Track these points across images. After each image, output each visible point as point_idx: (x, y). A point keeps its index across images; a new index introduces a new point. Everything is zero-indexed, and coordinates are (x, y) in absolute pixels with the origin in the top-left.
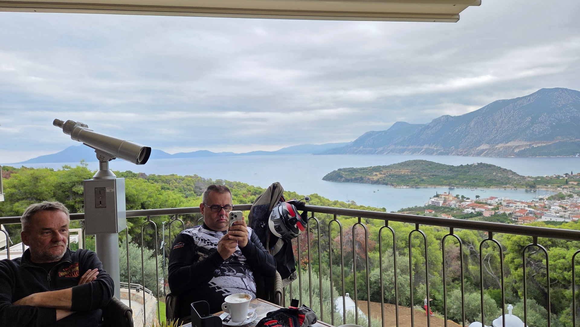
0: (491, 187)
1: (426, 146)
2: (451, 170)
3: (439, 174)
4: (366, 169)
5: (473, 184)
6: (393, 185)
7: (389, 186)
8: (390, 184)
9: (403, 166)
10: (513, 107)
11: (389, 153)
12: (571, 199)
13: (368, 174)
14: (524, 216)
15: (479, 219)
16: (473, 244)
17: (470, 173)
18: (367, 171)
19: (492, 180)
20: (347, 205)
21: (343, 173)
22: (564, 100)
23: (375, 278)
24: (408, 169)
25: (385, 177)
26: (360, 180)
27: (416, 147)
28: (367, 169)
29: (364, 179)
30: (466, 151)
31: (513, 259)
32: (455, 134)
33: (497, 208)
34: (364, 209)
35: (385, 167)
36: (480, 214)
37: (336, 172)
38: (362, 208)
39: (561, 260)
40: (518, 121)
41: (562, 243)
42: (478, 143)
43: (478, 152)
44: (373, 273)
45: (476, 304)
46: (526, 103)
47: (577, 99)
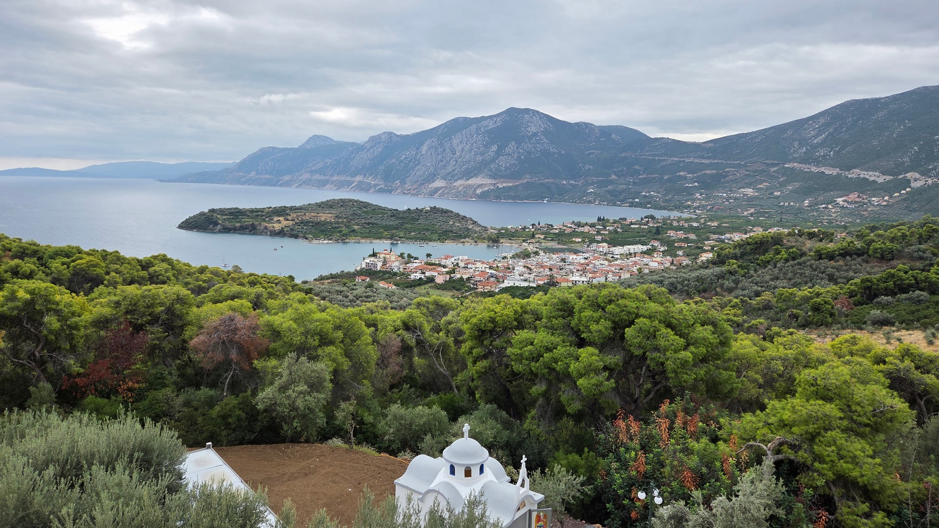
0: (447, 241)
1: (359, 178)
2: (395, 216)
3: (378, 222)
4: (262, 210)
5: (423, 236)
6: (306, 239)
7: (300, 240)
8: (302, 237)
9: (323, 208)
10: (477, 129)
11: (300, 185)
12: (537, 256)
13: (264, 220)
14: (484, 280)
15: (430, 287)
16: (420, 330)
17: (420, 222)
18: (264, 214)
19: (448, 231)
20: (225, 274)
21: (218, 216)
22: (534, 126)
23: (265, 405)
24: (331, 213)
25: (293, 224)
26: (252, 230)
27: (343, 178)
28: (263, 212)
29: (258, 227)
30: (416, 189)
31: (472, 348)
32: (401, 161)
33: (453, 271)
34: (256, 279)
35: (294, 209)
36: (431, 280)
37: (205, 215)
38: (252, 278)
39: (529, 347)
40: (482, 149)
41: (530, 323)
42: (432, 178)
43: (431, 191)
44: (261, 395)
45: (422, 421)
46: (491, 125)
47: (549, 126)
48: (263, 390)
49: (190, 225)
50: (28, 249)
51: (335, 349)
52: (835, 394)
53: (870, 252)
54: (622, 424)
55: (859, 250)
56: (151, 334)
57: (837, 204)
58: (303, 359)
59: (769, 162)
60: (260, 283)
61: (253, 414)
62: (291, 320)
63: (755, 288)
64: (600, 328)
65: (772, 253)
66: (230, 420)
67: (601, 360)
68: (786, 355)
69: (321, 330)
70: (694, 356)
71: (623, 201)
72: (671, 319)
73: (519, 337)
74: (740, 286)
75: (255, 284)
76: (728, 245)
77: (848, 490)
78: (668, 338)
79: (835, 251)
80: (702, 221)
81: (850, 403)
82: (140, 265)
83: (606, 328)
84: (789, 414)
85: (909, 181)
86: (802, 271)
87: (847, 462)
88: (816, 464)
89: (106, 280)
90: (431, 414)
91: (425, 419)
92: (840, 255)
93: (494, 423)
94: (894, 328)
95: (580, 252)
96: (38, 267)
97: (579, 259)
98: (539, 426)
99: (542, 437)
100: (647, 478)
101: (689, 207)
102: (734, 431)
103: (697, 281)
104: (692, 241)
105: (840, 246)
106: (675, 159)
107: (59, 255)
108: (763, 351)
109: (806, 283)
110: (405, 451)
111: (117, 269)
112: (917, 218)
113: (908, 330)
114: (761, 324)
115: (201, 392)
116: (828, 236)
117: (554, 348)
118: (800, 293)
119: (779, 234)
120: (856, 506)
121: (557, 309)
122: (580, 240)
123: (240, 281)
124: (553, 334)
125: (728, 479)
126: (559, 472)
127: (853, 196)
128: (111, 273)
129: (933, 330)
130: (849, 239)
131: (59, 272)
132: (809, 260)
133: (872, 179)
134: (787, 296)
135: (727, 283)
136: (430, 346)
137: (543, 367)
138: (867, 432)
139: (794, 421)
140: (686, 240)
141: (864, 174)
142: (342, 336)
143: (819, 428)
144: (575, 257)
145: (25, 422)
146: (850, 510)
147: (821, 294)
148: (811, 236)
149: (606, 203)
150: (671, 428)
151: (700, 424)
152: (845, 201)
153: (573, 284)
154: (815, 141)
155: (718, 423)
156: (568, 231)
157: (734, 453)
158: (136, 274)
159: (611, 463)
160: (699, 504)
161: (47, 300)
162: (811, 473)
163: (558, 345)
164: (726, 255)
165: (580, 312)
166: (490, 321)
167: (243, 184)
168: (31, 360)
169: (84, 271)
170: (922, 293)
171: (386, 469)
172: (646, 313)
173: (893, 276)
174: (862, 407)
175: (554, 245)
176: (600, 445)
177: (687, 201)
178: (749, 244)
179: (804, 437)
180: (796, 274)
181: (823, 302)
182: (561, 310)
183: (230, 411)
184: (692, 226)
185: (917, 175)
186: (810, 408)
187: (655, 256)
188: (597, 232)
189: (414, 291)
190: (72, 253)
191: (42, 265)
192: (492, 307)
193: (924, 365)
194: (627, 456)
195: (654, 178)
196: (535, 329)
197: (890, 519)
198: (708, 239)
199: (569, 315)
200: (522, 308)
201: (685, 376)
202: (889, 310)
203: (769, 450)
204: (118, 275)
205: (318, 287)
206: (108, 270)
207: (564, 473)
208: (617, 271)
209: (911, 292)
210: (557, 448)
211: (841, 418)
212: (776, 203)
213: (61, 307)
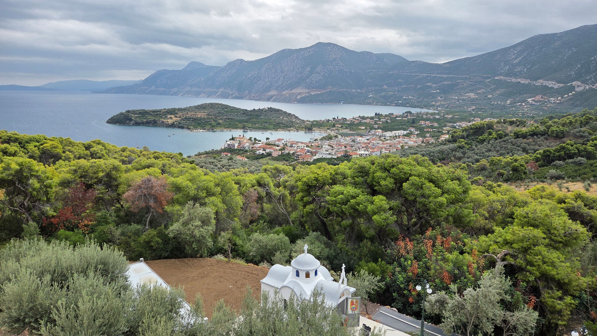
0: (279, 130)
1: (221, 90)
2: (245, 114)
3: (234, 118)
4: (160, 111)
5: (264, 127)
6: (189, 129)
8: (186, 128)
9: (199, 109)
10: (297, 56)
11: (184, 94)
12: (336, 139)
13: (161, 117)
14: (303, 154)
15: (269, 159)
16: (268, 186)
17: (261, 117)
19: (280, 123)
20: (139, 152)
21: (132, 115)
22: (334, 54)
23: (174, 234)
24: (204, 112)
25: (180, 120)
26: (154, 124)
27: (211, 90)
28: (160, 112)
29: (158, 122)
30: (258, 96)
31: (303, 197)
32: (249, 78)
33: (283, 149)
34: (159, 155)
35: (180, 110)
36: (269, 154)
37: (123, 114)
38: (156, 154)
39: (341, 196)
40: (300, 70)
41: (340, 181)
42: (268, 89)
43: (268, 97)
44: (171, 228)
45: (273, 243)
46: (306, 54)
47: (343, 54)
48: (172, 225)
49: (114, 121)
50: (12, 137)
51: (216, 199)
52: (540, 223)
53: (549, 133)
54: (402, 244)
55: (542, 132)
56: (97, 190)
57: (528, 102)
58: (197, 205)
59: (485, 76)
60: (161, 158)
61: (166, 239)
62: (188, 180)
63: (476, 157)
64: (387, 183)
65: (487, 134)
66: (152, 244)
67: (388, 204)
68: (503, 198)
69: (207, 187)
70: (447, 200)
71: (391, 102)
72: (433, 177)
73: (334, 189)
74: (466, 155)
75: (158, 158)
76: (458, 130)
77: (548, 283)
78: (430, 188)
79: (527, 132)
80: (442, 114)
81: (550, 228)
82: (84, 147)
83: (390, 183)
84: (511, 236)
85: (574, 87)
86: (506, 146)
87: (548, 266)
88: (528, 267)
89: (63, 156)
90: (279, 239)
91: (275, 242)
92: (530, 135)
93: (319, 244)
94: (564, 181)
95: (364, 135)
96: (19, 149)
97: (363, 140)
98: (347, 245)
99: (349, 252)
100: (419, 277)
101: (433, 106)
102: (475, 247)
103: (439, 153)
104: (436, 128)
105: (530, 129)
106: (425, 75)
107: (32, 141)
108: (488, 196)
109: (508, 153)
110: (263, 262)
111: (70, 149)
112: (579, 111)
113: (573, 182)
114: (480, 179)
115: (132, 226)
116: (522, 123)
117: (357, 196)
118: (504, 160)
119: (491, 122)
120: (553, 293)
121: (358, 171)
122: (364, 128)
123: (148, 156)
124: (356, 188)
125: (472, 277)
126: (364, 274)
127: (538, 97)
128: (66, 152)
129: (589, 182)
130: (536, 125)
131: (33, 151)
132: (510, 139)
133: (550, 86)
134: (496, 162)
135: (458, 154)
136: (275, 197)
137: (350, 208)
138: (560, 246)
139: (514, 240)
140: (432, 127)
141: (546, 83)
142: (220, 191)
143: (530, 244)
144: (361, 139)
145: (24, 247)
146: (549, 295)
147: (518, 160)
148: (512, 123)
149: (380, 104)
150: (434, 246)
151: (452, 243)
152: (533, 100)
153: (360, 156)
154: (515, 62)
155: (463, 242)
156: (356, 122)
157: (475, 261)
158: (82, 152)
159: (395, 268)
160: (455, 293)
161: (31, 170)
162: (525, 273)
163: (359, 194)
164: (457, 136)
165: (374, 173)
166: (314, 180)
167: (147, 94)
168: (22, 208)
169: (49, 150)
170: (582, 158)
171: (253, 274)
172: (416, 173)
173: (563, 148)
174: (558, 231)
175: (347, 131)
176: (388, 257)
177: (432, 102)
178: (471, 129)
179: (520, 250)
180: (502, 148)
181: (519, 165)
182: (360, 172)
183: (152, 238)
184: (435, 118)
185: (579, 83)
186: (524, 232)
187: (412, 137)
188: (375, 122)
189: (259, 162)
190: (40, 139)
191: (22, 147)
192: (315, 171)
193: (589, 204)
194: (406, 263)
195: (411, 87)
196: (344, 184)
197: (575, 301)
198: (445, 126)
199: (366, 175)
200: (334, 171)
201: (442, 213)
202: (561, 170)
203: (498, 258)
204: (70, 153)
205: (197, 160)
206: (64, 150)
207: (367, 275)
208: (388, 147)
209: (575, 158)
210: (360, 259)
211: (544, 238)
212: (489, 102)
213: (40, 173)
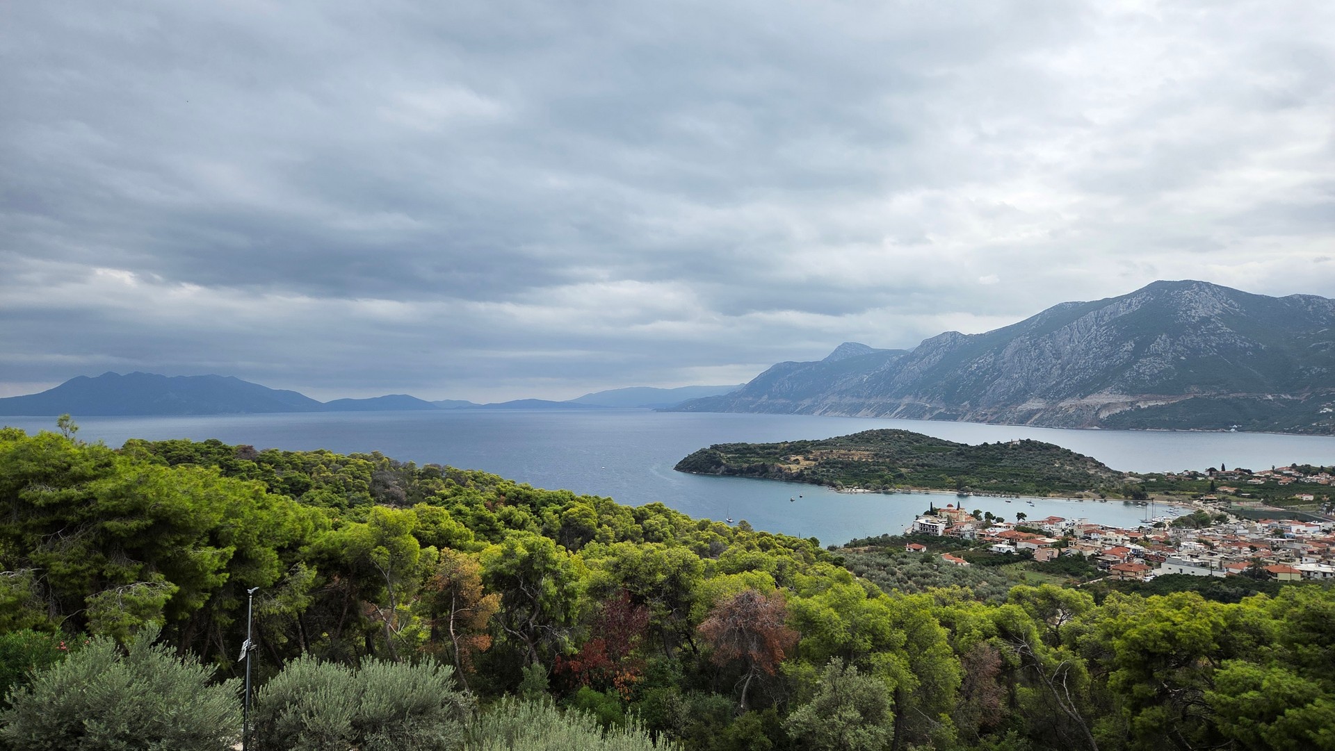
0: (1051, 495)
1: (907, 400)
2: (963, 454)
3: (936, 463)
4: (775, 446)
5: (1011, 489)
6: (834, 486)
7: (825, 488)
8: (827, 484)
9: (857, 442)
10: (1096, 318)
11: (825, 411)
12: (1223, 525)
13: (778, 460)
14: (1122, 561)
15: (1025, 567)
16: (1027, 640)
17: (1004, 463)
18: (778, 451)
19: (1053, 478)
20: (731, 532)
21: (722, 454)
22: (1203, 307)
23: (798, 732)
24: (868, 450)
25: (815, 466)
26: (763, 473)
27: (884, 401)
28: (776, 448)
29: (771, 469)
30: (996, 413)
31: (1130, 682)
32: (972, 373)
33: (1064, 543)
34: (769, 541)
35: (817, 444)
36: (1026, 555)
37: (706, 452)
38: (764, 539)
39: (1251, 693)
40: (1106, 349)
41: (1245, 649)
42: (1021, 396)
43: (1022, 416)
44: (793, 716)
46: (1123, 311)
47: (1231, 305)
48: (795, 709)
49: (688, 466)
50: (521, 494)
51: (896, 658)
56: (652, 610)
58: (853, 669)
60: (775, 547)
61: (781, 742)
62: (831, 606)
66: (752, 748)
69: (874, 626)
73: (1227, 672)
75: (768, 548)
82: (634, 517)
89: (597, 534)
95: (1312, 519)
96: (530, 516)
97: (1311, 531)
107: (552, 501)
111: (610, 520)
115: (712, 699)
117: (1306, 701)
121: (1305, 626)
122: (1311, 498)
123: (749, 543)
124: (1300, 674)
128: (604, 525)
131: (551, 522)
136: (1046, 669)
137: (1284, 734)
142: (906, 639)
144: (1302, 528)
145: (522, 715)
153: (1302, 576)
156: (1284, 481)
158: (629, 527)
161: (545, 559)
163: (1315, 696)
166: (1163, 637)
167: (753, 411)
168: (524, 632)
169: (576, 521)
175: (1257, 505)
182: (1312, 629)
183: (752, 734)
189: (999, 572)
190: (564, 499)
191: (534, 513)
192: (1165, 613)
196: (1260, 660)
200: (1226, 619)
204: (610, 528)
205: (850, 558)
206: (601, 521)
213: (559, 567)
